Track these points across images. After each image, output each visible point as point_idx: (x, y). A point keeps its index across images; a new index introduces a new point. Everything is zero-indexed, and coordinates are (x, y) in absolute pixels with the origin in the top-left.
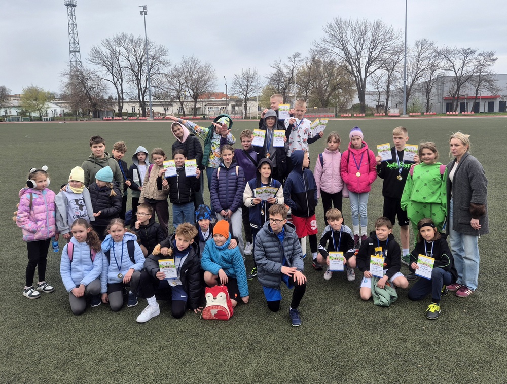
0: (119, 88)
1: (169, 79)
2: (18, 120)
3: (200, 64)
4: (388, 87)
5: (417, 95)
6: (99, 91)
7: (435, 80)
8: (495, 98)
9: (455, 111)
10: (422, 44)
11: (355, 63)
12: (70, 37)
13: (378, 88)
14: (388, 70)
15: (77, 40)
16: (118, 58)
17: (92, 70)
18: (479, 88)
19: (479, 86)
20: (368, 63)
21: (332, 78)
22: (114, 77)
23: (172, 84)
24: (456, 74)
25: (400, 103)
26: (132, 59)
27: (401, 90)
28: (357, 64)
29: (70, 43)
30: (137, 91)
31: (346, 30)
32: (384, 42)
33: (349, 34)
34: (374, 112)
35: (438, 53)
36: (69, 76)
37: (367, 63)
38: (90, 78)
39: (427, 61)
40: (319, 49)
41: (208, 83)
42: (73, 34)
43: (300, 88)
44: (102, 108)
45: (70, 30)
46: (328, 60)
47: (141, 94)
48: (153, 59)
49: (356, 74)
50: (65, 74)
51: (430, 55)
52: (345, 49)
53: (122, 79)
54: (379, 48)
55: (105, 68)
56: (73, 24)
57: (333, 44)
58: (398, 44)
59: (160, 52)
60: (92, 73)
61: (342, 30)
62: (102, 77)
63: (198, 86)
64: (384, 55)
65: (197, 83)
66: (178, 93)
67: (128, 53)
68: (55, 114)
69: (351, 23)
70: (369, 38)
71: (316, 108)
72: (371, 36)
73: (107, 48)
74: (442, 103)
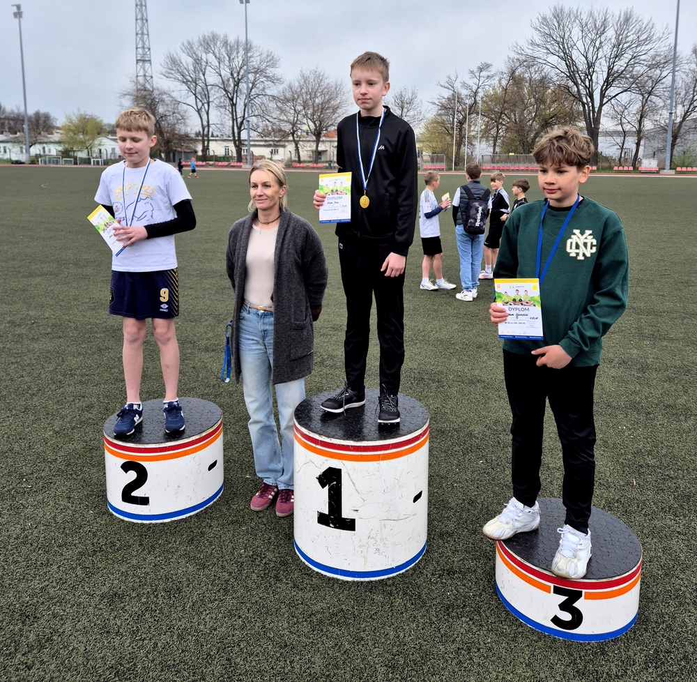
0: (205, 117)
1: (279, 104)
2: (57, 162)
3: (327, 81)
4: (640, 122)
6: (176, 121)
11: (583, 82)
12: (138, 39)
13: (621, 124)
14: (642, 95)
15: (147, 43)
16: (205, 69)
17: (166, 89)
20: (607, 81)
21: (542, 106)
22: (198, 100)
23: (282, 111)
25: (661, 150)
26: (226, 73)
27: (664, 129)
28: (587, 84)
29: (137, 48)
30: (231, 122)
31: (570, 26)
32: (636, 47)
33: (576, 33)
34: (613, 164)
36: (132, 97)
37: (605, 82)
38: (163, 101)
40: (522, 58)
42: (143, 34)
43: (488, 122)
44: (178, 147)
45: (138, 29)
46: (537, 77)
47: (236, 128)
48: (256, 73)
49: (585, 100)
50: (125, 95)
52: (567, 57)
53: (208, 103)
54: (627, 56)
55: (184, 87)
56: (142, 19)
57: (547, 49)
58: (661, 50)
59: (267, 62)
60: (165, 93)
61: (563, 27)
62: (179, 100)
63: (322, 116)
64: (636, 68)
65: (322, 111)
66: (291, 126)
67: (219, 63)
68: (113, 155)
69: (579, 14)
70: (610, 39)
71: (513, 154)
72: (614, 37)
73: (188, 55)
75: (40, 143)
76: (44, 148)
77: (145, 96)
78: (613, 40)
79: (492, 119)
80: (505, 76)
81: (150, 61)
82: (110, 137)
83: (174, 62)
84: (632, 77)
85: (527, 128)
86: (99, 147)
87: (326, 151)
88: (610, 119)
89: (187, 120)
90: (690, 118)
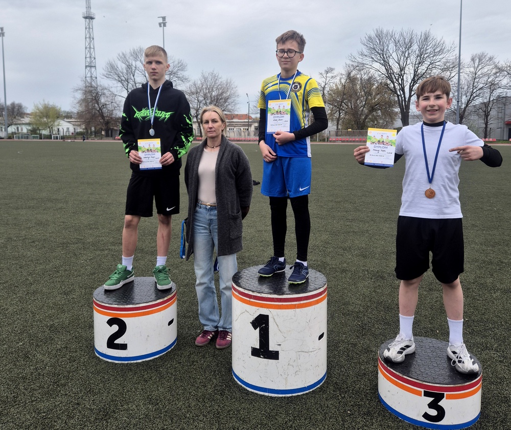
2: (27, 138)
3: (220, 80)
5: (472, 118)
6: (113, 108)
7: (495, 101)
10: (480, 59)
11: (397, 80)
12: (87, 51)
15: (93, 54)
16: (134, 72)
17: (106, 86)
20: (413, 79)
21: (370, 97)
27: (454, 113)
28: (400, 82)
29: (86, 58)
31: (387, 43)
32: (433, 57)
33: (392, 47)
35: (499, 69)
36: (82, 92)
37: (412, 81)
38: (104, 94)
39: (485, 79)
40: (355, 64)
41: (229, 101)
42: (90, 48)
44: (115, 126)
45: (87, 44)
46: (365, 77)
48: (170, 74)
49: (399, 93)
50: (77, 90)
51: (489, 72)
52: (386, 64)
54: (427, 63)
55: (120, 84)
56: (90, 38)
57: (372, 58)
58: (450, 58)
59: (178, 67)
60: (106, 89)
61: (383, 43)
62: (116, 93)
64: (433, 71)
65: (217, 101)
66: (195, 112)
68: (67, 133)
69: (393, 34)
70: (415, 51)
71: (351, 130)
72: (417, 50)
73: (123, 62)
74: (504, 128)
75: (15, 124)
76: (18, 128)
77: (92, 91)
78: (417, 52)
79: (335, 106)
80: (344, 76)
81: (95, 66)
82: (65, 120)
83: (112, 67)
85: (359, 113)
86: (58, 127)
90: (471, 105)
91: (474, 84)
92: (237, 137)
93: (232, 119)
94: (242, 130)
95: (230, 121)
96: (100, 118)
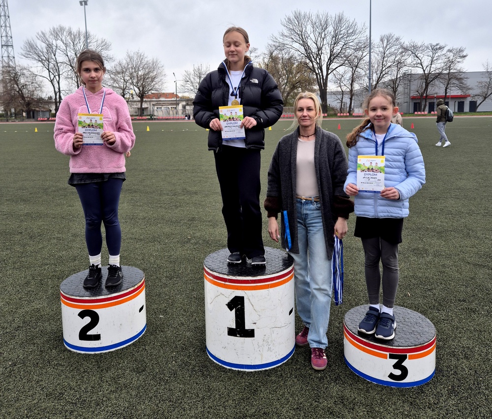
0: (56, 85)
1: (112, 76)
3: (146, 59)
4: (352, 85)
6: (34, 89)
7: (402, 78)
8: (465, 97)
9: (424, 111)
10: (387, 40)
11: (316, 60)
12: (2, 30)
13: (340, 86)
14: (352, 68)
15: (9, 33)
16: (55, 51)
17: (26, 66)
18: (449, 86)
19: (448, 84)
21: (291, 76)
23: (115, 80)
24: (424, 71)
26: (71, 54)
27: (366, 89)
28: (318, 61)
29: (1, 37)
31: (305, 24)
32: (347, 37)
33: (309, 28)
34: (337, 112)
35: (405, 49)
37: (329, 60)
38: (23, 74)
39: (393, 58)
40: (277, 44)
41: (156, 80)
42: (6, 26)
44: (37, 107)
45: (3, 23)
46: (286, 56)
49: (317, 72)
51: (396, 52)
52: (305, 44)
53: (59, 75)
54: (342, 43)
55: (40, 64)
56: (5, 16)
57: (292, 39)
58: (361, 39)
59: (102, 46)
60: (25, 69)
61: (301, 24)
62: (36, 73)
63: (144, 83)
64: (347, 51)
65: (144, 80)
66: (122, 91)
67: (66, 47)
69: (310, 16)
70: (330, 33)
72: (333, 31)
73: (42, 41)
74: (410, 102)
77: (10, 71)
78: (332, 33)
80: (266, 56)
81: (12, 46)
83: (31, 46)
84: (345, 56)
87: (147, 108)
88: (333, 83)
89: (43, 88)
90: (381, 82)
91: (383, 62)
92: (165, 116)
93: (159, 98)
94: (170, 108)
95: (157, 100)
96: (20, 99)
